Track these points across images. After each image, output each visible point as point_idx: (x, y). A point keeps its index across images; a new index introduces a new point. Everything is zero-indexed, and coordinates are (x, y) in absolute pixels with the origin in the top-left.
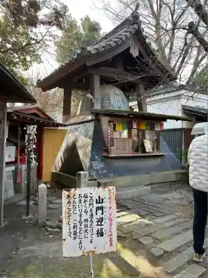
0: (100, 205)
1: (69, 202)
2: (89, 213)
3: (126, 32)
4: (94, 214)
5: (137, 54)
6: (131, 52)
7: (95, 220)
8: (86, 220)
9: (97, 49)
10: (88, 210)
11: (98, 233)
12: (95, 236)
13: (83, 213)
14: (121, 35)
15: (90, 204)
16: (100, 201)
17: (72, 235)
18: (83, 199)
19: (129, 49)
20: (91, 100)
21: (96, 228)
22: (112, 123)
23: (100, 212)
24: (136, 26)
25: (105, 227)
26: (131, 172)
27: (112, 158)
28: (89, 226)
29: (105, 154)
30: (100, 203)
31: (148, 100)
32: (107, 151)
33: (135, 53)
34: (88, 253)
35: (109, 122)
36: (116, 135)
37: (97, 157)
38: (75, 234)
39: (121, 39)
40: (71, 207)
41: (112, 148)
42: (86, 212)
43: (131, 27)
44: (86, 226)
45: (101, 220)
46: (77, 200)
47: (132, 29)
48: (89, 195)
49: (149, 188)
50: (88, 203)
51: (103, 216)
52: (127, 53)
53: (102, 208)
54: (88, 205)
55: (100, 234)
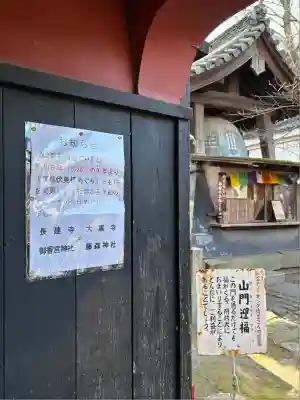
0: (243, 292)
1: (205, 287)
2: (230, 302)
3: (246, 37)
4: (237, 303)
5: (263, 70)
6: (253, 66)
7: (238, 311)
8: (227, 311)
9: (203, 67)
10: (229, 298)
11: (242, 328)
12: (238, 331)
13: (222, 301)
14: (238, 42)
15: (232, 291)
16: (244, 287)
17: (209, 328)
18: (222, 283)
19: (250, 62)
20: (192, 141)
21: (239, 321)
22: (224, 176)
23: (244, 301)
24: (261, 27)
25: (252, 320)
26: (254, 250)
27: (225, 229)
28: (230, 318)
29: (214, 223)
30: (244, 289)
31: (276, 137)
32: (217, 218)
33: (259, 68)
34: (230, 352)
35: (221, 174)
36: (230, 195)
37: (201, 227)
38: (213, 327)
39: (240, 48)
40: (208, 293)
41: (225, 214)
42: (226, 300)
43: (253, 28)
44: (227, 317)
45: (245, 312)
46: (215, 285)
47: (256, 30)
48: (230, 278)
49: (282, 273)
50: (229, 288)
51: (249, 307)
52: (246, 69)
53: (247, 296)
54: (228, 293)
55: (245, 329)
